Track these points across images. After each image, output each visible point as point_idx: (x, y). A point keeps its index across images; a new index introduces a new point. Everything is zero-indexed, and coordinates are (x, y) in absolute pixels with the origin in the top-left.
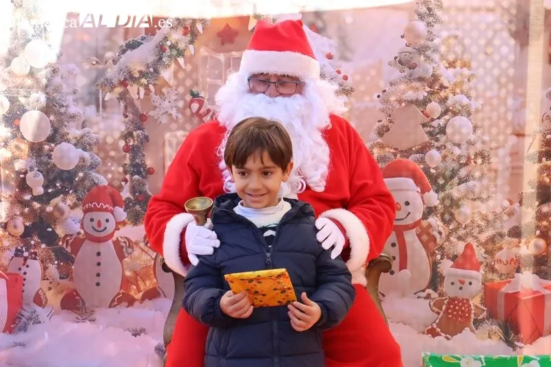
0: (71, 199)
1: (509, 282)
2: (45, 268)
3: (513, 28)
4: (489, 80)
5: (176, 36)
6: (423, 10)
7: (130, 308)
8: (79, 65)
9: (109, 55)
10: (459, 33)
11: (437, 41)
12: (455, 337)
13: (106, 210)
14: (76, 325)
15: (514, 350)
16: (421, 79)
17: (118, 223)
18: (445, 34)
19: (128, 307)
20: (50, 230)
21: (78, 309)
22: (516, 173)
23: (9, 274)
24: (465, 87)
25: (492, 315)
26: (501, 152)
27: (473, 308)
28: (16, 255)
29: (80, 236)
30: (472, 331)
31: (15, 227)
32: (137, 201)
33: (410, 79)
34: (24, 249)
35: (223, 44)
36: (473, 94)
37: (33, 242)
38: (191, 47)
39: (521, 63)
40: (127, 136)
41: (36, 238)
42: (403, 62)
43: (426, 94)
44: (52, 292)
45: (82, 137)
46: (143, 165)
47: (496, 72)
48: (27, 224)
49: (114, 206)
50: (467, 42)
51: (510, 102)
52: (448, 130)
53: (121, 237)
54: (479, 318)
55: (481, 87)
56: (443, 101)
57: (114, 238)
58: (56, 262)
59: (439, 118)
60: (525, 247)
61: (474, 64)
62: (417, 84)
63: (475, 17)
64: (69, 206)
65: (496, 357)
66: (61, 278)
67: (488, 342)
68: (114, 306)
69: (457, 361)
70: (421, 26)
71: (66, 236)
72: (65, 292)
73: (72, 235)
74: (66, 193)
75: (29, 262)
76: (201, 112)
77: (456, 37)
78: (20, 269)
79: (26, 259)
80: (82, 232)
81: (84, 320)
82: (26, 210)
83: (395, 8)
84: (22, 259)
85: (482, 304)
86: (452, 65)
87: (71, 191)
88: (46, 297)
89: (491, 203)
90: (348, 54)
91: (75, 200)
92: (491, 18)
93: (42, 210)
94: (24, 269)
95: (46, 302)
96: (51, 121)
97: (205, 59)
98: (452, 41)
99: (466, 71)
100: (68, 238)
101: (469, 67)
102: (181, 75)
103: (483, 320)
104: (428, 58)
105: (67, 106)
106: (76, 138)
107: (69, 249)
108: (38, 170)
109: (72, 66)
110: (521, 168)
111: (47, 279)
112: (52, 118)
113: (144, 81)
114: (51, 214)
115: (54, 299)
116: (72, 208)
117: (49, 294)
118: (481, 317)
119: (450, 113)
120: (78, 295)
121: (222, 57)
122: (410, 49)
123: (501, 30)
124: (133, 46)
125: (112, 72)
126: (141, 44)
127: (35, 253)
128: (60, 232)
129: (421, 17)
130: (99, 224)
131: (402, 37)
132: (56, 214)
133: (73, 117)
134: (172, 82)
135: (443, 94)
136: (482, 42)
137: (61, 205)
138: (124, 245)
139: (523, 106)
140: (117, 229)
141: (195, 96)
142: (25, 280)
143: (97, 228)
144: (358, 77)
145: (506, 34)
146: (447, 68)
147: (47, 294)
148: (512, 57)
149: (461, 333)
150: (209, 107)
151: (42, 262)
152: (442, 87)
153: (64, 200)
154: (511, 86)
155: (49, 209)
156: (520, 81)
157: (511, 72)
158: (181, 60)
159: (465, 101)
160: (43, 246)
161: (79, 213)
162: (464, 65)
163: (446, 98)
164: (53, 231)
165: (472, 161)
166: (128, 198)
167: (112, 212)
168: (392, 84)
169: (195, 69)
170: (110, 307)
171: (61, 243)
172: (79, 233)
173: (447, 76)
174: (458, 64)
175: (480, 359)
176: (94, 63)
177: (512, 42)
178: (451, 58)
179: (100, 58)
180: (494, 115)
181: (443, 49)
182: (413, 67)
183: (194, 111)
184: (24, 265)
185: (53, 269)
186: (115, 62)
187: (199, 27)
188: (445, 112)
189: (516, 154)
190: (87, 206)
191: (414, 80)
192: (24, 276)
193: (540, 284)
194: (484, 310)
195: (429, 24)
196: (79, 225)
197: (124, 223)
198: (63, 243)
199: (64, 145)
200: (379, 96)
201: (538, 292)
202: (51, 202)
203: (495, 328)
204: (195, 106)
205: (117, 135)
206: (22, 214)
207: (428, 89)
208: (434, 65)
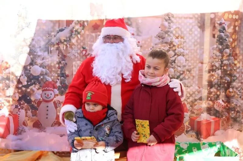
0: (37, 86)
1: (199, 117)
2: (26, 113)
3: (199, 25)
4: (190, 43)
5: (77, 27)
6: (167, 18)
7: (59, 127)
8: (42, 37)
9: (53, 34)
10: (180, 26)
11: (172, 29)
12: (179, 137)
13: (51, 90)
14: (39, 133)
15: (200, 141)
16: (166, 43)
17: (55, 95)
18: (174, 27)
19: (58, 126)
20: (28, 98)
21: (39, 127)
22: (201, 77)
23: (13, 115)
24: (182, 46)
25: (192, 129)
26: (195, 69)
27: (185, 126)
28: (16, 107)
29: (41, 100)
30: (185, 134)
31: (15, 97)
32: (63, 87)
33: (162, 43)
34: (19, 105)
35: (94, 30)
36: (185, 48)
37: (22, 103)
38: (83, 31)
39: (202, 37)
40: (59, 63)
41: (23, 101)
42: (160, 37)
43: (168, 48)
44: (29, 121)
45: (42, 64)
46: (65, 73)
47: (193, 41)
48: (20, 96)
49: (54, 89)
50: (183, 30)
51: (198, 51)
52: (176, 61)
53: (56, 100)
54: (188, 130)
55: (188, 46)
56: (174, 51)
57: (54, 101)
58: (31, 110)
59: (173, 57)
60: (205, 104)
61: (185, 38)
62: (165, 45)
63: (186, 21)
64: (37, 89)
65: (193, 143)
66: (33, 116)
67: (191, 139)
68: (53, 126)
69: (179, 144)
70: (166, 24)
71: (35, 100)
72: (34, 121)
73: (37, 100)
74: (36, 84)
75: (20, 110)
76: (86, 54)
77: (179, 28)
78: (17, 113)
79: (19, 109)
80: (41, 98)
81: (42, 131)
82: (20, 91)
83: (157, 17)
84: (18, 109)
85: (189, 125)
86: (177, 38)
87: (37, 83)
88: (27, 123)
89: (191, 88)
90: (140, 34)
91: (39, 87)
92: (191, 21)
93: (26, 91)
94: (19, 113)
95: (27, 125)
96: (31, 58)
97: (88, 35)
98: (177, 30)
99: (182, 40)
100: (36, 101)
101: (184, 39)
102: (79, 41)
103: (189, 131)
104: (169, 35)
105: (37, 52)
106: (40, 64)
107: (36, 105)
108: (25, 76)
109: (39, 38)
110: (202, 75)
111: (27, 116)
112: (31, 56)
113: (65, 43)
114: (29, 92)
115: (30, 124)
116: (38, 90)
117: (28, 122)
118: (189, 130)
119: (177, 55)
120: (39, 122)
121: (94, 34)
122: (162, 32)
123: (195, 25)
124: (61, 30)
125: (54, 40)
126: (64, 30)
127: (23, 107)
128: (33, 99)
129: (166, 20)
130: (48, 95)
131: (160, 27)
132: (31, 92)
133: (39, 56)
134: (76, 44)
135: (174, 48)
136: (188, 30)
137: (34, 88)
138: (57, 103)
139: (203, 52)
140: (55, 97)
141: (84, 48)
142: (19, 117)
143: (47, 97)
144: (143, 42)
145: (196, 27)
146: (176, 39)
147: (27, 122)
148: (199, 35)
149: (181, 135)
150: (89, 53)
151: (25, 110)
152: (174, 46)
153: (35, 87)
154: (198, 46)
155: (29, 90)
156: (202, 44)
157: (199, 40)
158: (79, 36)
159: (182, 51)
160: (26, 104)
161: (40, 91)
162: (182, 38)
163: (175, 50)
164: (30, 99)
165: (185, 73)
166: (59, 86)
167: (53, 91)
168: (156, 45)
169: (84, 39)
170: (51, 126)
171: (33, 103)
172: (40, 99)
173: (176, 42)
174: (180, 38)
175: (187, 144)
176: (47, 36)
177: (199, 30)
178: (177, 35)
179: (49, 35)
180: (192, 56)
181: (174, 32)
182: (163, 38)
183: (84, 54)
184: (18, 111)
185: (29, 113)
186: (55, 36)
187: (86, 24)
188: (175, 55)
189: (201, 70)
190: (43, 89)
191: (164, 43)
192: (19, 115)
193: (210, 118)
194: (189, 127)
195: (169, 23)
196: (40, 96)
197: (57, 95)
198: (34, 103)
199: (35, 66)
200: (151, 49)
201: (209, 121)
202: (29, 87)
203: (194, 134)
204: (84, 52)
205: (55, 63)
206: (18, 92)
207: (169, 46)
208: (171, 38)
